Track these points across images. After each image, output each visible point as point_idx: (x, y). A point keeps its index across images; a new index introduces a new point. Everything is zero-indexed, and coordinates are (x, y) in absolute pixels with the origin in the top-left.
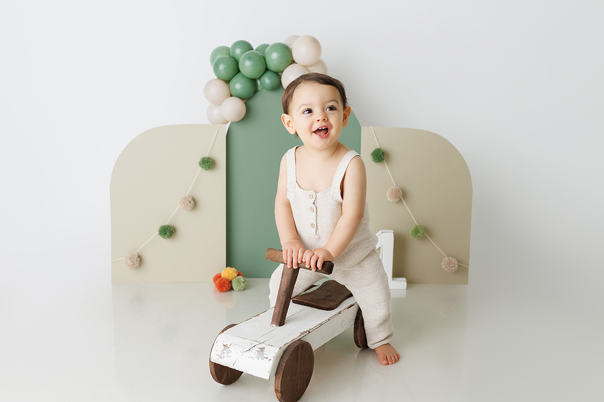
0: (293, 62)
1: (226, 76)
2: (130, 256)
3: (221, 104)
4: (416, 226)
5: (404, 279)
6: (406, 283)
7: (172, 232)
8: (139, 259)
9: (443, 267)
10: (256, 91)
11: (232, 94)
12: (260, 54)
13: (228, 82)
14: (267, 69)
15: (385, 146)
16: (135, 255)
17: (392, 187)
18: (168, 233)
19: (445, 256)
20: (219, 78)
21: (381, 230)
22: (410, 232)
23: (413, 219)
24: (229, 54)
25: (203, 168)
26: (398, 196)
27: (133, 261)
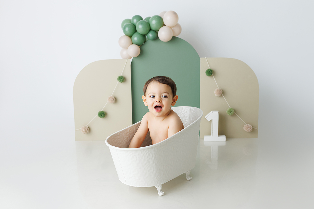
0: (164, 25)
1: (129, 33)
2: (84, 127)
3: (127, 49)
4: (230, 109)
5: (224, 136)
6: (225, 138)
7: (105, 115)
8: (89, 129)
9: (244, 129)
10: (145, 41)
11: (133, 43)
12: (147, 22)
13: (130, 37)
14: (150, 30)
15: (213, 68)
16: (87, 127)
17: (217, 89)
18: (103, 115)
19: (246, 124)
20: (126, 35)
21: (212, 111)
22: (227, 112)
23: (228, 105)
24: (131, 22)
25: (119, 81)
26: (220, 93)
27: (85, 130)
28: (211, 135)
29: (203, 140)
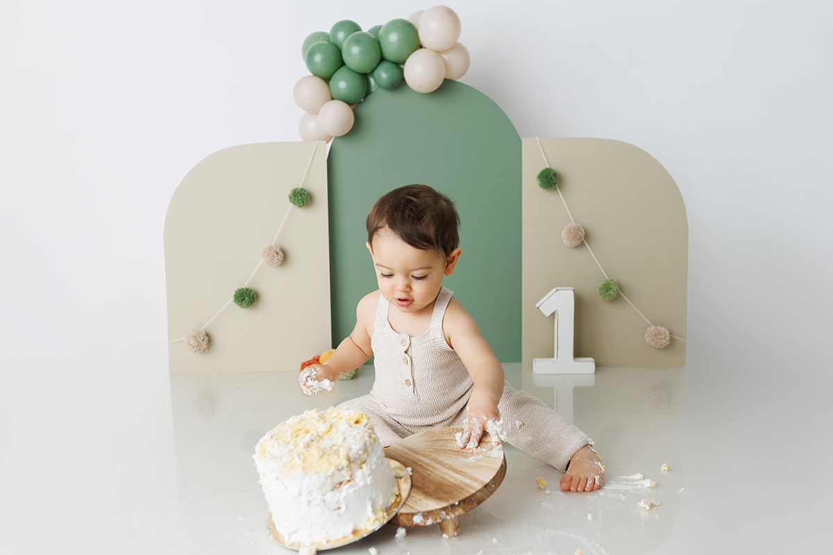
0: (421, 47)
1: (324, 71)
2: (194, 333)
3: (317, 113)
4: (607, 281)
5: (592, 359)
6: (594, 364)
7: (253, 298)
8: (207, 338)
9: (648, 340)
10: (367, 92)
11: (334, 97)
12: (374, 37)
13: (327, 80)
14: (382, 59)
15: (557, 166)
16: (202, 333)
17: (569, 225)
18: (247, 299)
19: (651, 324)
20: (315, 75)
21: (555, 287)
22: (597, 290)
23: (603, 271)
24: (328, 40)
25: (294, 203)
26: (578, 238)
27: (198, 340)
28: (553, 357)
29: (532, 370)
